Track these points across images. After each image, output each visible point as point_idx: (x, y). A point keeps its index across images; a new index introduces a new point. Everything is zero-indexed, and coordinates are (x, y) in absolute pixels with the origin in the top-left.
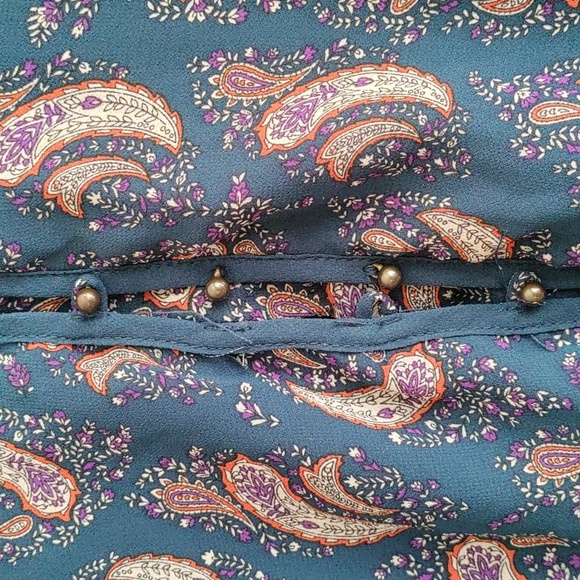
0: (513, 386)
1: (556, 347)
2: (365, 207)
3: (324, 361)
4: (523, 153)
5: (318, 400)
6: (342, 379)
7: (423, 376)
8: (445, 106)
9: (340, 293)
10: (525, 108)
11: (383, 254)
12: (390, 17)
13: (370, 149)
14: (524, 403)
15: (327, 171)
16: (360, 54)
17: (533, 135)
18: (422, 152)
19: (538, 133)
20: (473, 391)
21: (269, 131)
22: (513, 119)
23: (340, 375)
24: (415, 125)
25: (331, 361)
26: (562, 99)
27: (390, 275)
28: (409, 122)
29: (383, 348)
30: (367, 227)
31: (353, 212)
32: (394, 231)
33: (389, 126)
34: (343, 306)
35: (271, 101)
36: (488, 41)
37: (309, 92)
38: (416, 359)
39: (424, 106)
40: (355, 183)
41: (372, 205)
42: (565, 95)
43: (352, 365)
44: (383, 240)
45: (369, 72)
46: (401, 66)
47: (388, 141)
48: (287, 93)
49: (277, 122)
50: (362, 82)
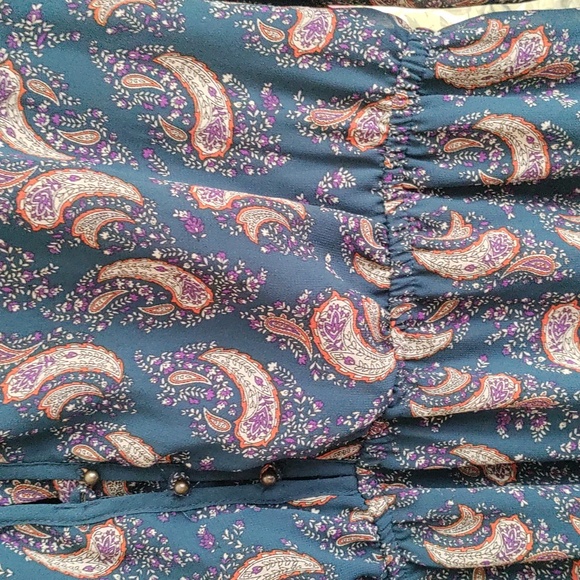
0: (165, 546)
1: (198, 519)
2: (74, 431)
3: (49, 533)
4: (164, 402)
5: (44, 559)
6: (62, 546)
7: (113, 541)
8: (118, 376)
9: (62, 485)
10: (166, 374)
11: (86, 462)
12: (89, 314)
13: (72, 401)
14: (171, 558)
15: (45, 414)
16: (70, 337)
17: (170, 392)
18: (105, 402)
19: (173, 390)
20: (143, 550)
21: (10, 387)
22: (159, 382)
23: (60, 542)
24: (99, 387)
25: (53, 532)
26: (188, 369)
27: (91, 476)
28: (96, 385)
29: (88, 522)
30: (76, 444)
31: (67, 435)
32: (92, 446)
33: (84, 388)
34: (64, 493)
35: (13, 366)
36: (148, 330)
37: (37, 361)
38: (108, 529)
39: (105, 375)
40: (65, 420)
41: (78, 430)
42: (190, 366)
43: (67, 534)
44: (85, 453)
45: (75, 349)
46: (95, 345)
47: (84, 396)
48: (23, 361)
49: (15, 381)
50: (70, 356)
